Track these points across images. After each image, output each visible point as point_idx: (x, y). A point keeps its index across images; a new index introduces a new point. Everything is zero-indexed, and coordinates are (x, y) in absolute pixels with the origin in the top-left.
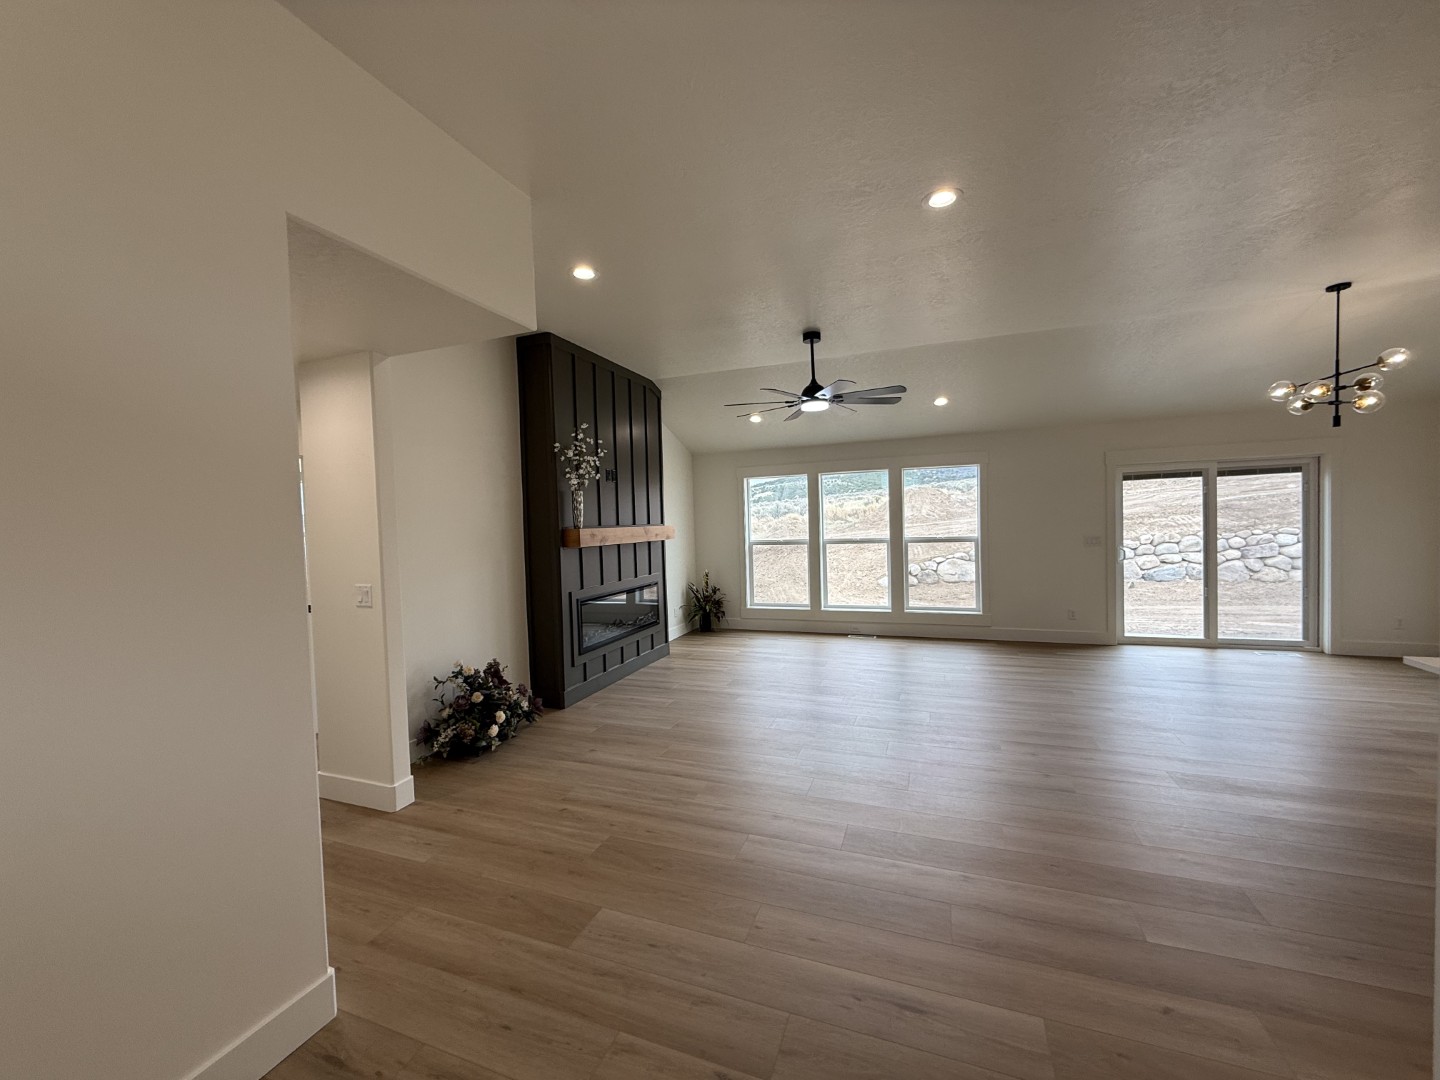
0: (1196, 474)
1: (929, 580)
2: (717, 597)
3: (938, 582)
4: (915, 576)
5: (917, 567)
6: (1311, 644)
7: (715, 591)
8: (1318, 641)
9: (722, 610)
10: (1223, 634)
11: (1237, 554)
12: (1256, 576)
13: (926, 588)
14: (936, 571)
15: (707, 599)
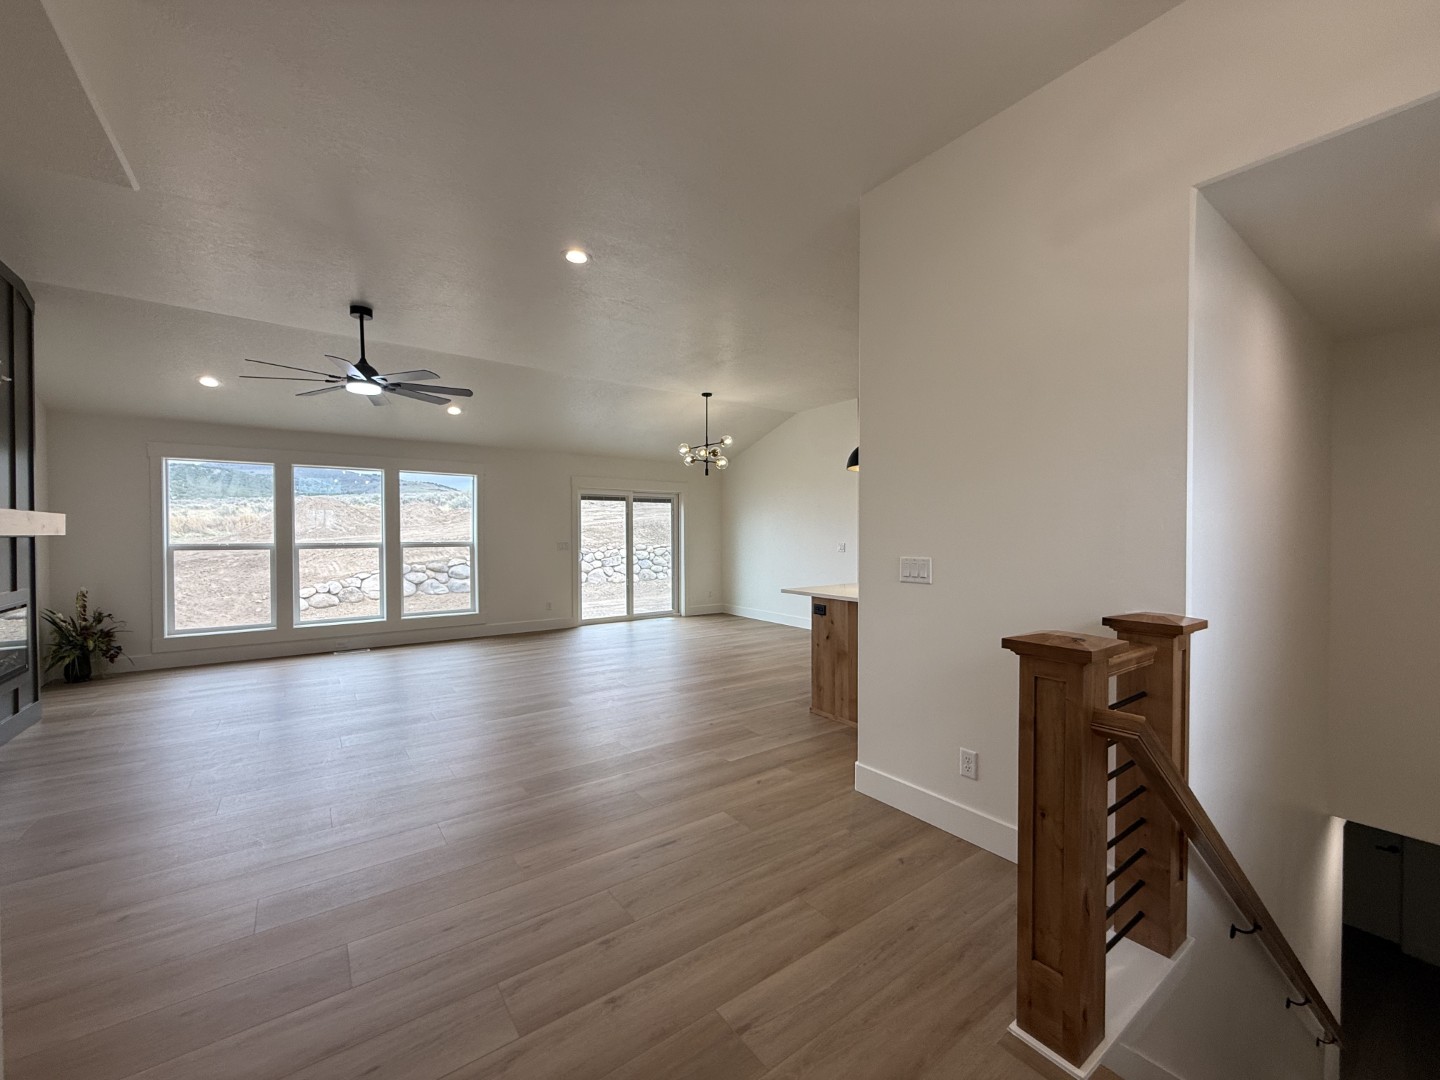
0: (623, 499)
1: (353, 599)
2: (105, 625)
3: (363, 600)
4: (336, 594)
5: (338, 584)
6: (676, 613)
7: (99, 619)
8: (679, 611)
9: (114, 644)
10: (637, 611)
11: (599, 564)
12: (610, 579)
13: (350, 607)
14: (359, 588)
15: (85, 632)
